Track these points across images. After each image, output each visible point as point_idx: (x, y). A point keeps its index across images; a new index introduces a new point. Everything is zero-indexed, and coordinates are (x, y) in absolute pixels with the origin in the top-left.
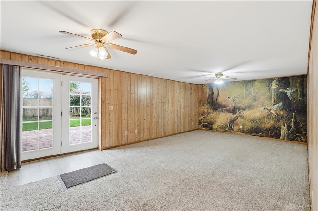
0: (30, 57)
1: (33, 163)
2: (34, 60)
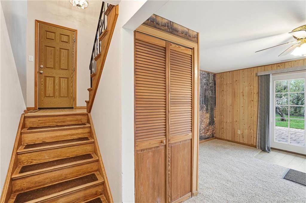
0: (278, 65)
1: (282, 153)
2: (281, 66)
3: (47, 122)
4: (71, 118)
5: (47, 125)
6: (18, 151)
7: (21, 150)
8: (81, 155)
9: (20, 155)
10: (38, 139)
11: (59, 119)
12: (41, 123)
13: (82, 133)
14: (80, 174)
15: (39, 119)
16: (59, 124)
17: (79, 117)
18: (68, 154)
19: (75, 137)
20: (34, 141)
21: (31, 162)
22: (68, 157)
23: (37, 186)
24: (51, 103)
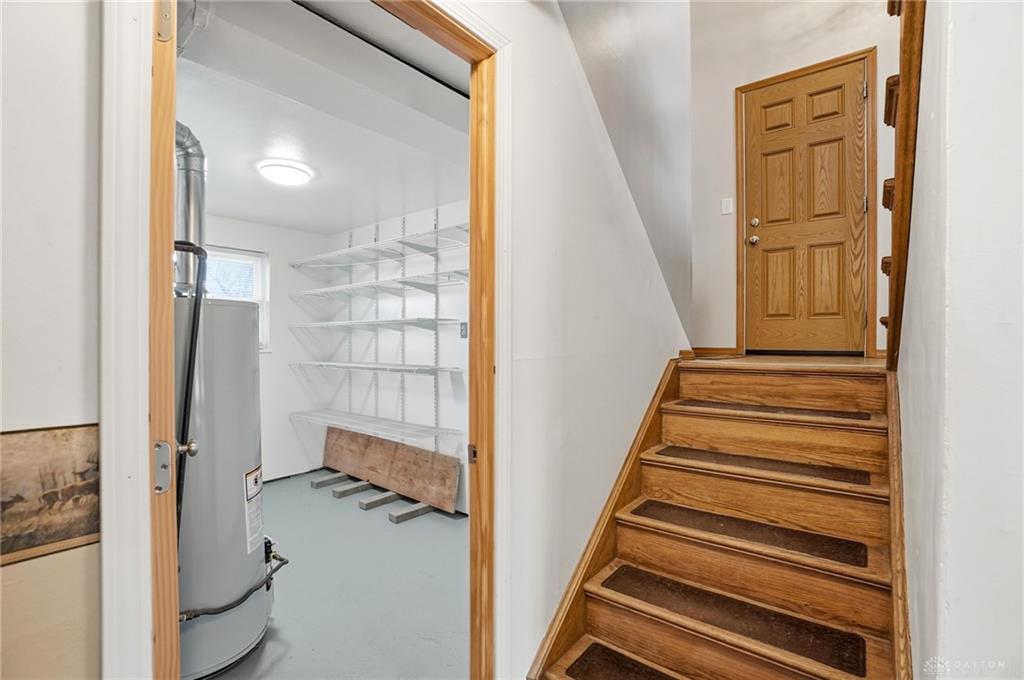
3: (734, 391)
4: (814, 387)
5: (735, 398)
6: (642, 456)
7: (650, 455)
8: (825, 533)
9: (647, 468)
10: (699, 435)
11: (769, 383)
12: (718, 392)
13: (845, 451)
14: (800, 607)
15: (713, 377)
16: (769, 402)
17: (848, 386)
18: (774, 512)
19: (817, 458)
20: (689, 441)
21: (670, 498)
22: (772, 521)
23: (663, 570)
24: (782, 334)
